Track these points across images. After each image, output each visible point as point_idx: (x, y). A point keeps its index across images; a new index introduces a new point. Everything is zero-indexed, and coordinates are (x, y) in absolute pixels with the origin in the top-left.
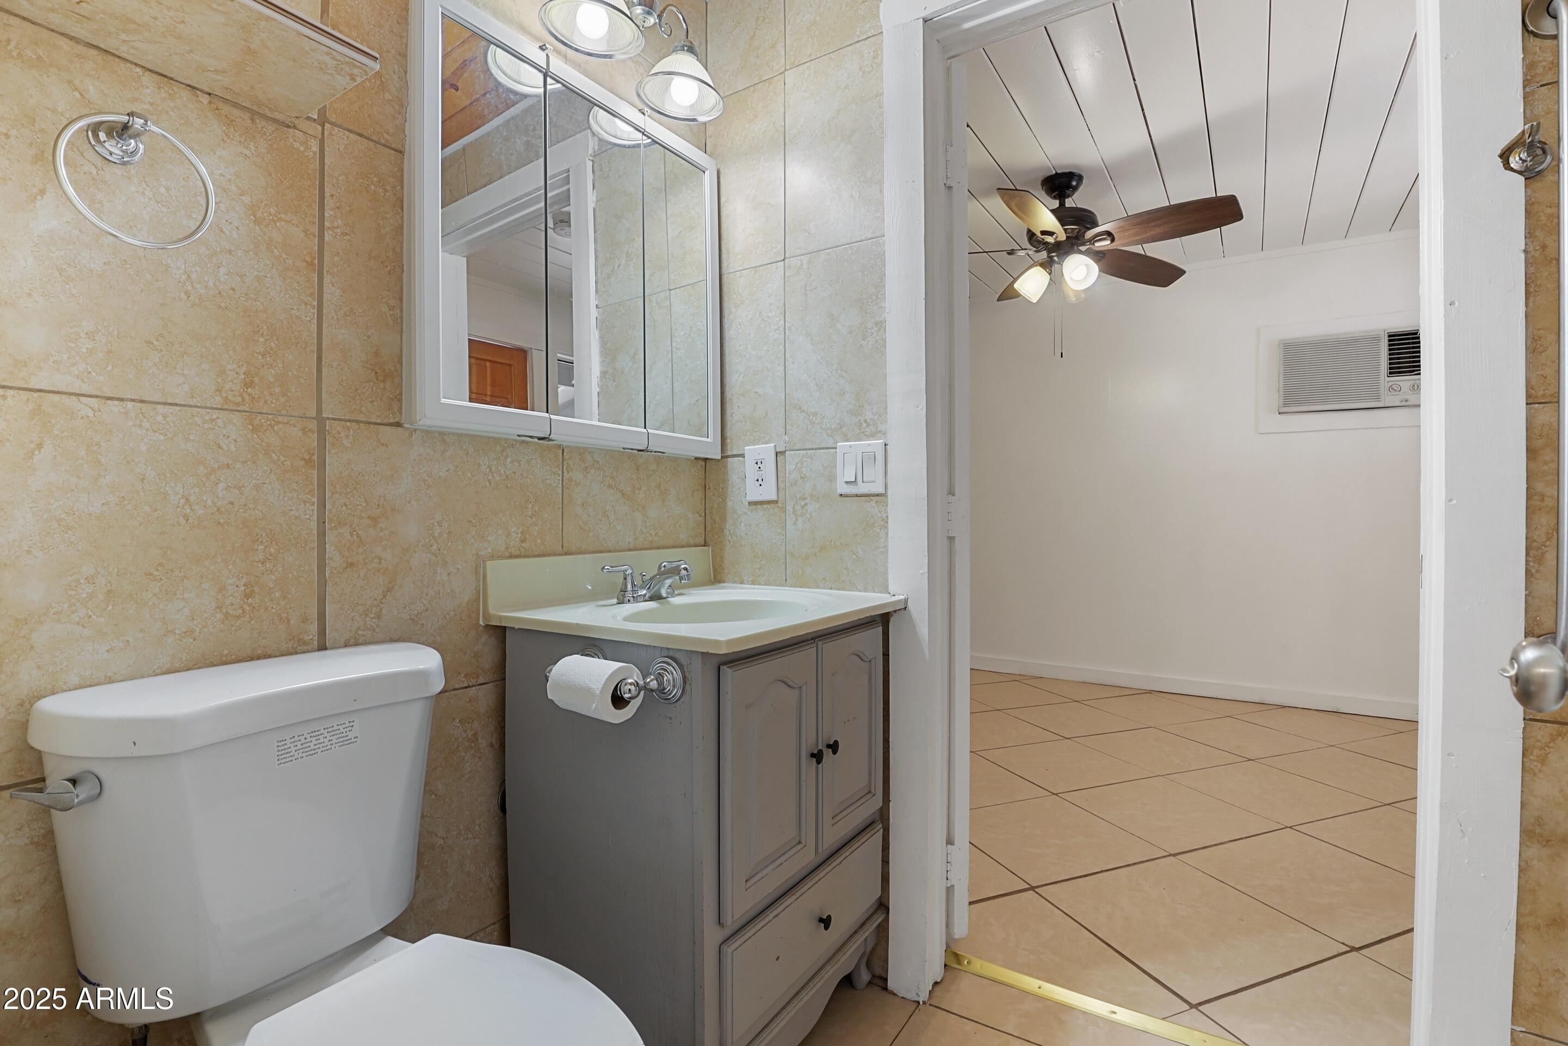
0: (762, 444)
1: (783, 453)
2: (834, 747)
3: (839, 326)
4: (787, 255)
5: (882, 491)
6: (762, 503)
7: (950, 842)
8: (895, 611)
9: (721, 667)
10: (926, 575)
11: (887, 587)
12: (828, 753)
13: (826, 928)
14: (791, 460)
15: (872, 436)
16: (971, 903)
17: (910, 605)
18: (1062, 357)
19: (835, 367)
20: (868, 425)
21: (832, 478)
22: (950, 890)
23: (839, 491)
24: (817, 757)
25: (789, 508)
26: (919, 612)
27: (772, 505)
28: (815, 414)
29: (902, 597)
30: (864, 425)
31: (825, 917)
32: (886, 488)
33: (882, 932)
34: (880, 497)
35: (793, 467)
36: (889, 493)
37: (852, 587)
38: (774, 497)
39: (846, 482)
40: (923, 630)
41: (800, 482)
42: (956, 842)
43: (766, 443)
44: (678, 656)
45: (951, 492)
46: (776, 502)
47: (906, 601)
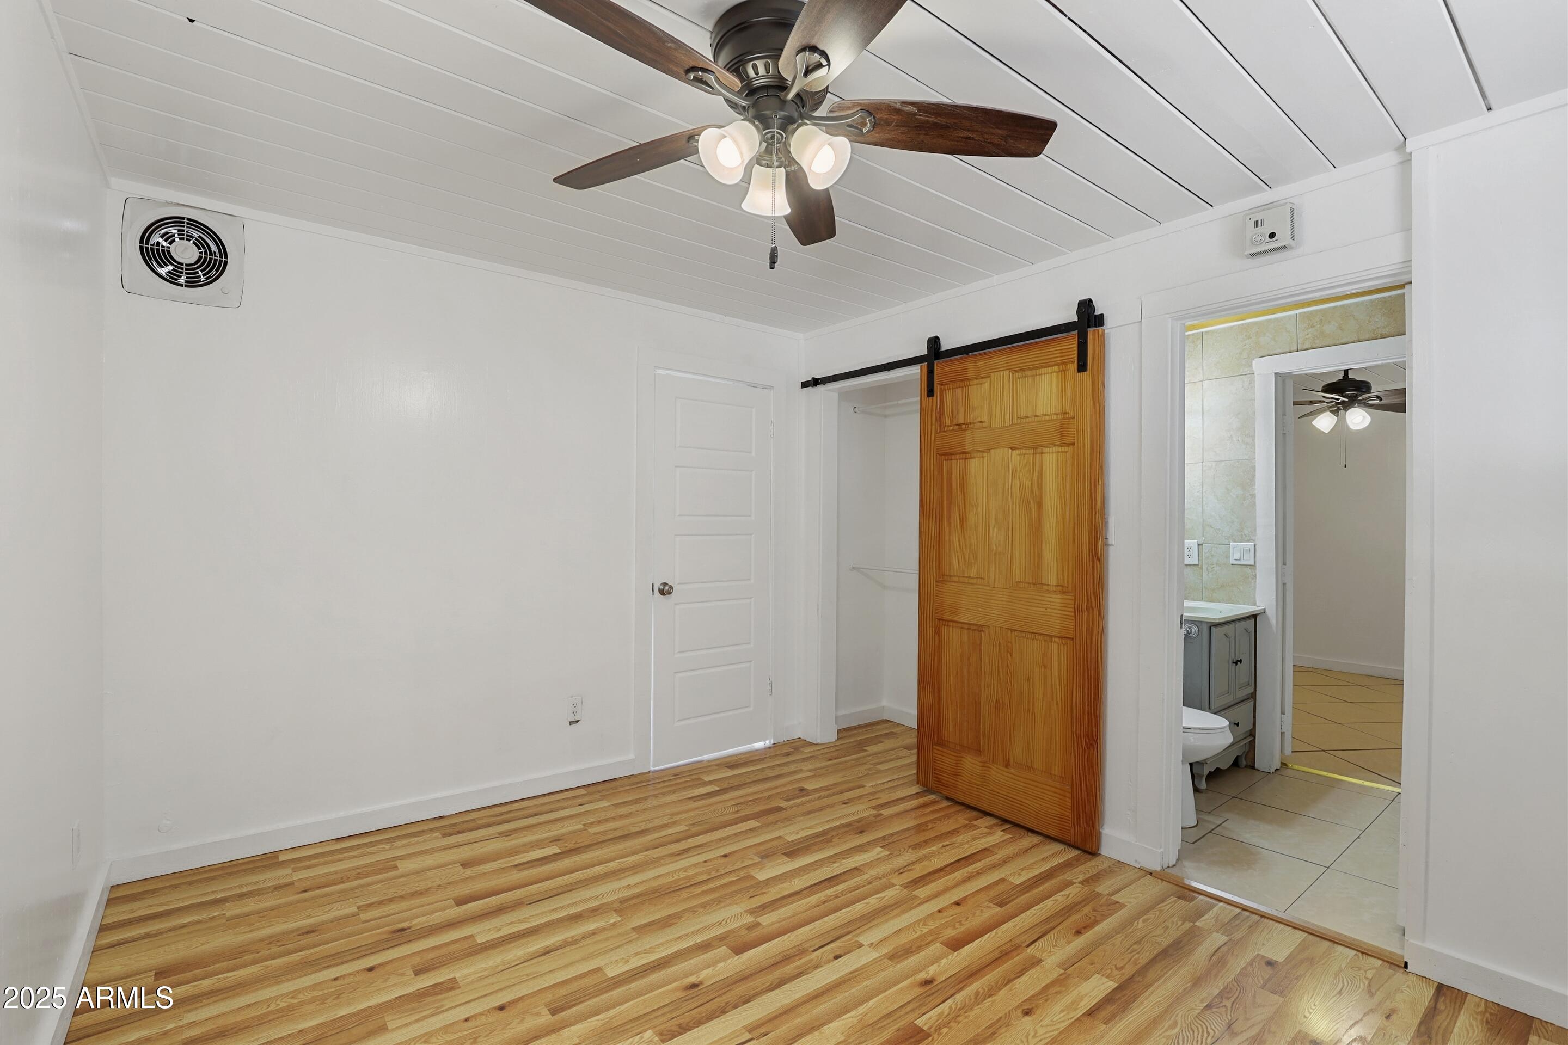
0: (1190, 540)
1: (1202, 545)
2: (1240, 661)
3: (1231, 494)
4: (1204, 461)
5: (1253, 563)
6: (1190, 565)
7: (1283, 713)
8: (1260, 614)
9: (1212, 627)
10: (1275, 599)
11: (1256, 603)
12: (1239, 663)
13: (1238, 726)
14: (1206, 548)
15: (1248, 541)
16: (1292, 752)
17: (1267, 611)
18: (1345, 467)
19: (1229, 511)
20: (1246, 536)
21: (1228, 557)
22: (1283, 734)
23: (1231, 562)
24: (1236, 663)
25: (1205, 568)
26: (1272, 614)
27: (1196, 567)
28: (1219, 529)
29: (1263, 608)
30: (1244, 536)
31: (1237, 723)
32: (1255, 562)
33: (1252, 744)
34: (1252, 567)
35: (1207, 551)
36: (1257, 565)
37: (1237, 603)
38: (1197, 563)
39: (1235, 559)
40: (1273, 621)
41: (1211, 557)
42: (1286, 714)
43: (1192, 540)
44: (1196, 623)
45: (1284, 564)
46: (1197, 565)
47: (1265, 610)
